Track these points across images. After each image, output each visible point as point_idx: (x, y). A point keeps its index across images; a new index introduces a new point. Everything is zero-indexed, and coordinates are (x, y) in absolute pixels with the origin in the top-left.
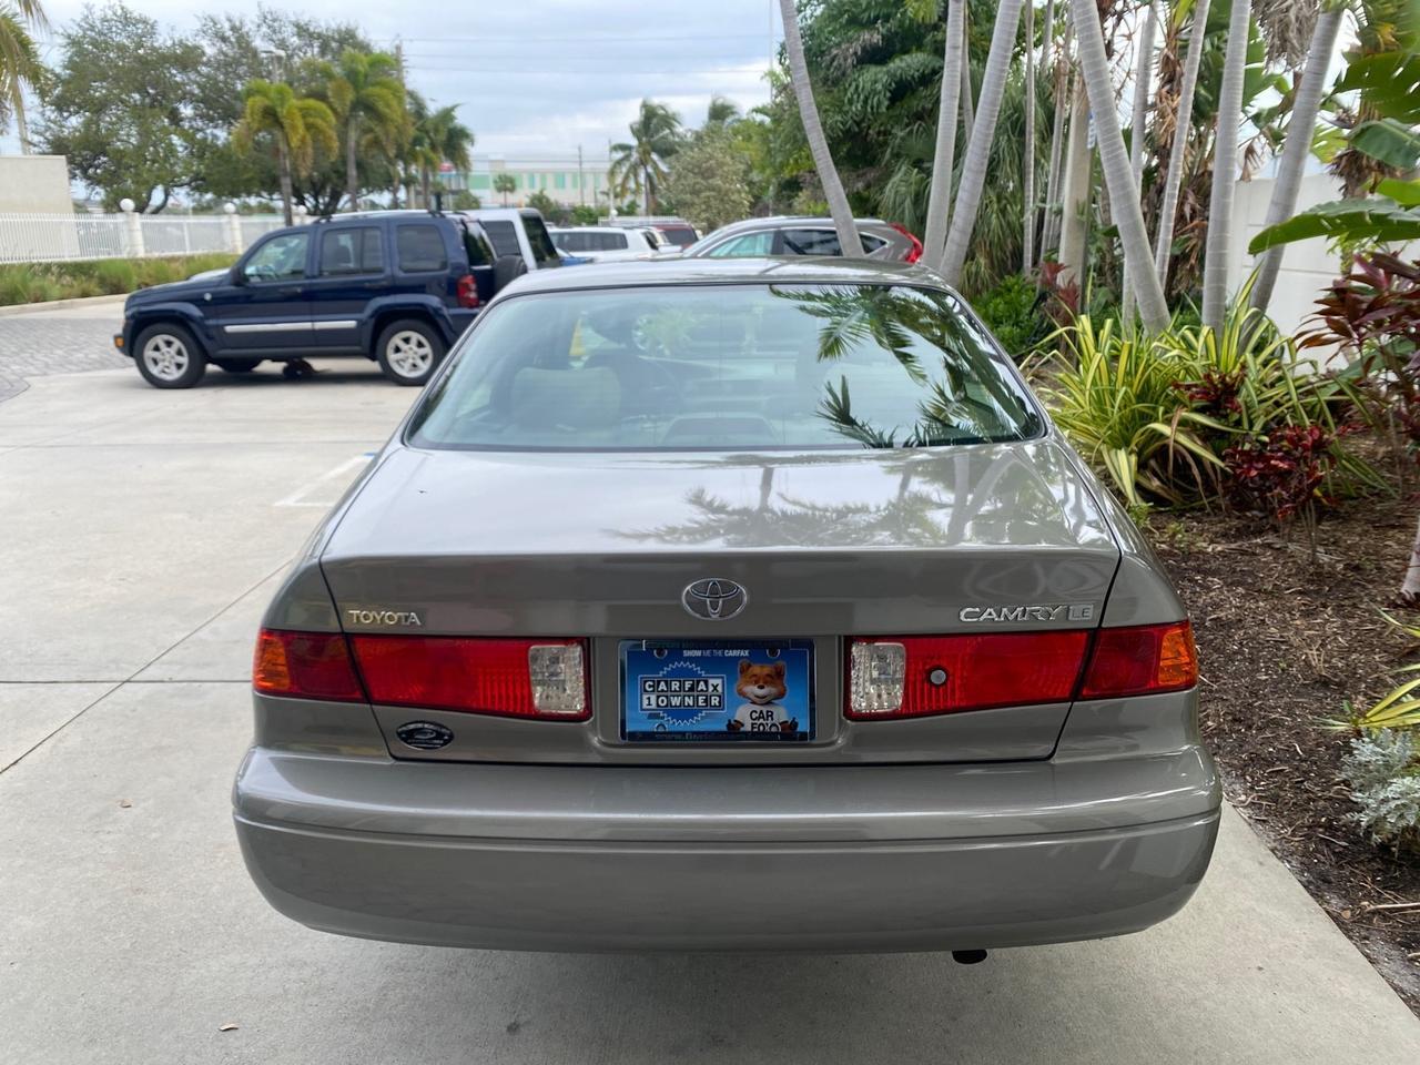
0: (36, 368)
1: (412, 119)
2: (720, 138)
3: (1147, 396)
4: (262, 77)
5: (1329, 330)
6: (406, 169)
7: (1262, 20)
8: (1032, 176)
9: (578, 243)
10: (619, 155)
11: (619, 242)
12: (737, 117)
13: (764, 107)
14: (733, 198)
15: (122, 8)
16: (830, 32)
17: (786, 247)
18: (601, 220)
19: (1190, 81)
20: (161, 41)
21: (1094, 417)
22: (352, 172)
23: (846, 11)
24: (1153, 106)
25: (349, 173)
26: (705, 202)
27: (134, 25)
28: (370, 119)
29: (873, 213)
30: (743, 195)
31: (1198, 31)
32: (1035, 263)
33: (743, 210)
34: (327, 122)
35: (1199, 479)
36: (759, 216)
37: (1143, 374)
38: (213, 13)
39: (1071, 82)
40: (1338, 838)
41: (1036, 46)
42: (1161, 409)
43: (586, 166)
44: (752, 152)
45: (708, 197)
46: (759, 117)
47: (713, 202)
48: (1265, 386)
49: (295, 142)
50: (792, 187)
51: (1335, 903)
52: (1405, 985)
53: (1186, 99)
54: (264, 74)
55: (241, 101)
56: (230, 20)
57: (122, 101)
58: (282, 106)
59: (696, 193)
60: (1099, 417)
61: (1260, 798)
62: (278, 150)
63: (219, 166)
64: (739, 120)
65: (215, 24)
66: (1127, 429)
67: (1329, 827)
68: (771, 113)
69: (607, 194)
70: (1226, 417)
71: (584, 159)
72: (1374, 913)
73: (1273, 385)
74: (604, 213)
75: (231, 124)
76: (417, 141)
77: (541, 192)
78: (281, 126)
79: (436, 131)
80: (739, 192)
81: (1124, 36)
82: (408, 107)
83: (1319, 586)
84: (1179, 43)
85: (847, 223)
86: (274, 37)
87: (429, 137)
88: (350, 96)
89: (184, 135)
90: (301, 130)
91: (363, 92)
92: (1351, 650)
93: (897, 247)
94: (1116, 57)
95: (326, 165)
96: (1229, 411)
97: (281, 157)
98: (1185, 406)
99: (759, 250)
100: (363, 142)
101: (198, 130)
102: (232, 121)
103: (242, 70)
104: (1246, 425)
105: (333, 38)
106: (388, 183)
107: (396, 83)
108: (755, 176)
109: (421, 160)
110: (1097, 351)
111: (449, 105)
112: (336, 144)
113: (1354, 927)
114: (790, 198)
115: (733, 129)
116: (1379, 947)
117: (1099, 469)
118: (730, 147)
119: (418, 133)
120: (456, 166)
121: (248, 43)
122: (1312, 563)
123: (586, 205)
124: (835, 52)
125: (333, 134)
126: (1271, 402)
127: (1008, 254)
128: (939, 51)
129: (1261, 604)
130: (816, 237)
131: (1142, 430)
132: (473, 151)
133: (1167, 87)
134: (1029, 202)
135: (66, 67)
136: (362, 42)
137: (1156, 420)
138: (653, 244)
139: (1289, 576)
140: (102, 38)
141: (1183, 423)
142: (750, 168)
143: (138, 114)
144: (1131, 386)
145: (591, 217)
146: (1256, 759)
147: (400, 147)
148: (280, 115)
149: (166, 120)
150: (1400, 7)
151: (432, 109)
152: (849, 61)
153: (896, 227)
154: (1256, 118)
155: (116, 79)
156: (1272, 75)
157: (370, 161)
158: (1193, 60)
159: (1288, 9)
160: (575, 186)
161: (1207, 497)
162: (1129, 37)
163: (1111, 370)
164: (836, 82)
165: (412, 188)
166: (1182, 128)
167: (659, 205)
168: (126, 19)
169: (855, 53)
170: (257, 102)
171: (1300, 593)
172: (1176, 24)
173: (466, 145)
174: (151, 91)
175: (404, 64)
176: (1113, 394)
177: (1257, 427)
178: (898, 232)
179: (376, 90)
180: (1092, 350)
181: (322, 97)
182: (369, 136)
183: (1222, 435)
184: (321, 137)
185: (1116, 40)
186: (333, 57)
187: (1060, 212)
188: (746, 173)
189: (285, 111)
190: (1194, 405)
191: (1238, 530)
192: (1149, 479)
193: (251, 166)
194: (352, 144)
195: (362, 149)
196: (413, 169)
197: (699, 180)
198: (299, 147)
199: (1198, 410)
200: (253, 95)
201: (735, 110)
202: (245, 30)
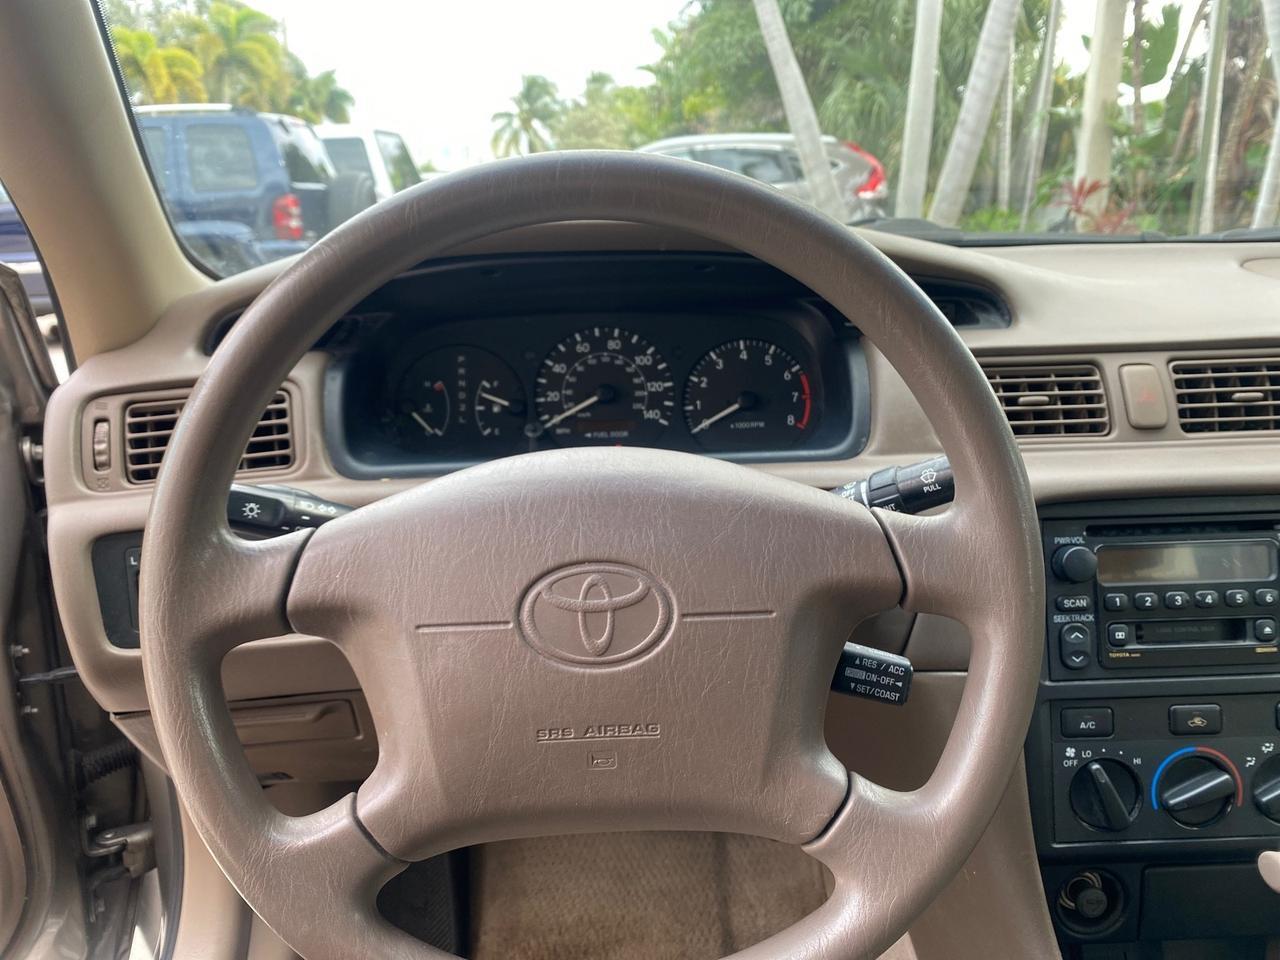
1: (292, 80)
10: (502, 122)
12: (614, 85)
34: (194, 73)
44: (632, 115)
49: (159, 92)
58: (143, 53)
64: (617, 88)
76: (296, 100)
78: (143, 74)
79: (317, 92)
87: (308, 96)
88: (220, 50)
90: (166, 80)
91: (236, 46)
107: (270, 42)
108: (637, 138)
111: (330, 69)
112: (204, 97)
115: (613, 94)
118: (611, 109)
119: (297, 92)
125: (201, 85)
142: (631, 129)
147: (275, 103)
148: (141, 63)
151: (313, 73)
173: (347, 107)
179: (249, 44)
181: (189, 49)
184: (188, 88)
189: (147, 59)
197: (581, 138)
198: (164, 98)
201: (611, 78)
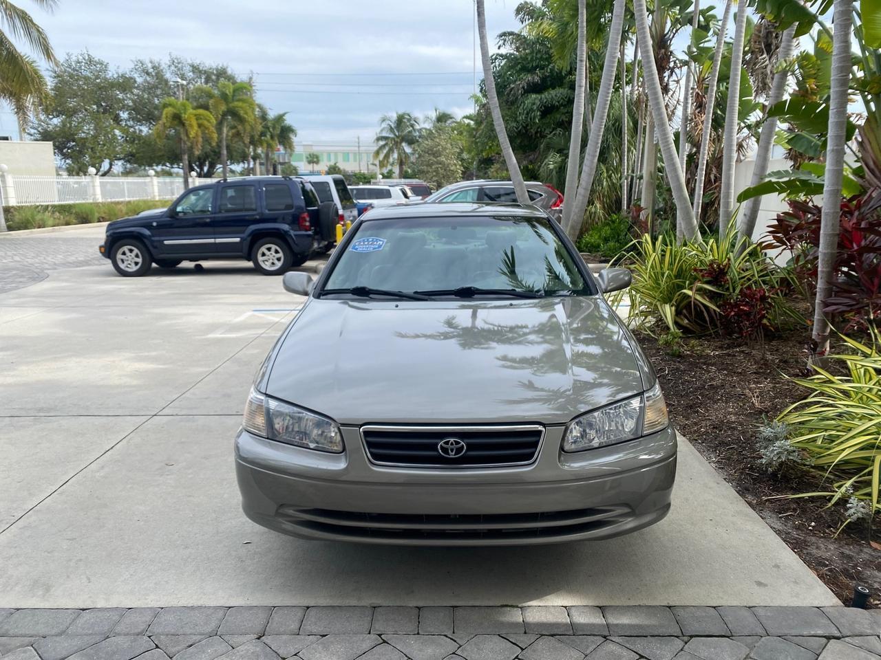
0: (50, 265)
1: (260, 121)
2: (444, 133)
3: (680, 276)
4: (171, 96)
5: (775, 241)
6: (255, 150)
7: (752, 72)
8: (626, 157)
9: (362, 194)
10: (382, 143)
11: (385, 194)
12: (454, 120)
13: (470, 115)
14: (452, 168)
15: (89, 55)
16: (510, 75)
17: (486, 198)
18: (372, 181)
19: (710, 107)
20: (110, 75)
21: (654, 288)
22: (225, 152)
23: (520, 63)
24: (692, 119)
25: (222, 152)
26: (434, 171)
27: (95, 65)
28: (235, 121)
29: (535, 178)
30: (458, 167)
31: (714, 80)
32: (628, 207)
33: (458, 176)
34: (210, 122)
35: (707, 319)
36: (468, 180)
37: (678, 264)
38: (141, 59)
39: (646, 106)
40: (755, 473)
41: (627, 83)
42: (687, 282)
43: (361, 148)
44: (463, 142)
45: (438, 168)
46: (467, 121)
47: (441, 171)
48: (743, 270)
49: (192, 134)
50: (486, 163)
51: (750, 498)
52: (776, 527)
53: (708, 117)
54: (172, 94)
55: (158, 110)
56: (151, 62)
57: (86, 110)
58: (185, 114)
59: (430, 165)
60: (656, 287)
61: (723, 459)
62: (181, 139)
63: (143, 147)
64: (456, 122)
65: (143, 64)
66: (671, 293)
67: (751, 468)
68: (475, 119)
69: (376, 165)
70: (721, 286)
71: (360, 145)
72: (766, 501)
73: (747, 270)
74: (374, 176)
75: (151, 123)
76: (263, 134)
77: (335, 164)
78: (183, 125)
79: (274, 128)
80: (455, 165)
81: (674, 81)
82: (256, 113)
83: (765, 370)
84: (704, 85)
85: (520, 184)
86: (179, 73)
87: (270, 131)
88: (223, 108)
89: (122, 130)
90: (196, 127)
91: (231, 105)
92: (775, 398)
93: (549, 197)
94: (671, 93)
95: (208, 148)
96: (723, 283)
97: (182, 143)
98: (700, 280)
99: (469, 199)
100: (230, 134)
101: (131, 127)
102: (152, 121)
103: (159, 92)
104: (731, 290)
105: (213, 73)
106: (244, 158)
107: (250, 100)
108: (465, 156)
109: (265, 145)
110: (654, 252)
111: (281, 112)
112: (215, 136)
113: (758, 507)
114: (486, 168)
115: (452, 127)
116: (767, 513)
117: (656, 315)
118: (450, 138)
119: (263, 129)
120: (285, 148)
121: (162, 76)
122: (762, 359)
123: (362, 172)
124: (512, 86)
125: (213, 129)
126: (745, 279)
127: (613, 201)
128: (572, 87)
129: (735, 378)
130: (502, 192)
131: (679, 293)
132: (295, 139)
133: (699, 110)
134: (624, 172)
135: (52, 90)
136: (231, 75)
137: (685, 289)
138: (406, 196)
139: (751, 365)
140: (76, 72)
141: (700, 290)
142: (462, 151)
143: (95, 117)
144: (672, 271)
145: (367, 179)
146: (722, 444)
147: (252, 137)
148: (183, 119)
149: (111, 121)
150: (819, 70)
151: (272, 115)
152: (520, 91)
153: (549, 187)
154: (749, 127)
155: (83, 96)
156: (758, 103)
157: (234, 145)
158: (711, 96)
159: (766, 66)
160: (355, 161)
161: (712, 329)
162: (678, 82)
163: (662, 262)
164: (513, 103)
165: (258, 161)
166: (706, 133)
167: (406, 172)
168: (90, 61)
169: (523, 88)
170: (169, 110)
171: (755, 373)
172: (703, 75)
173: (292, 136)
174: (103, 104)
175: (254, 88)
176: (663, 275)
177: (737, 291)
178: (550, 189)
179: (240, 104)
180: (651, 252)
181: (206, 107)
182: (234, 131)
183: (719, 295)
184: (207, 132)
185: (671, 83)
186: (213, 85)
187: (641, 178)
188: (460, 154)
189: (186, 116)
190: (705, 280)
191: (728, 345)
192: (682, 319)
193: (163, 148)
194: (224, 135)
195: (229, 138)
196: (259, 151)
197: (432, 157)
198: (194, 138)
199: (707, 283)
200: (167, 107)
201: (452, 116)
202: (161, 68)
